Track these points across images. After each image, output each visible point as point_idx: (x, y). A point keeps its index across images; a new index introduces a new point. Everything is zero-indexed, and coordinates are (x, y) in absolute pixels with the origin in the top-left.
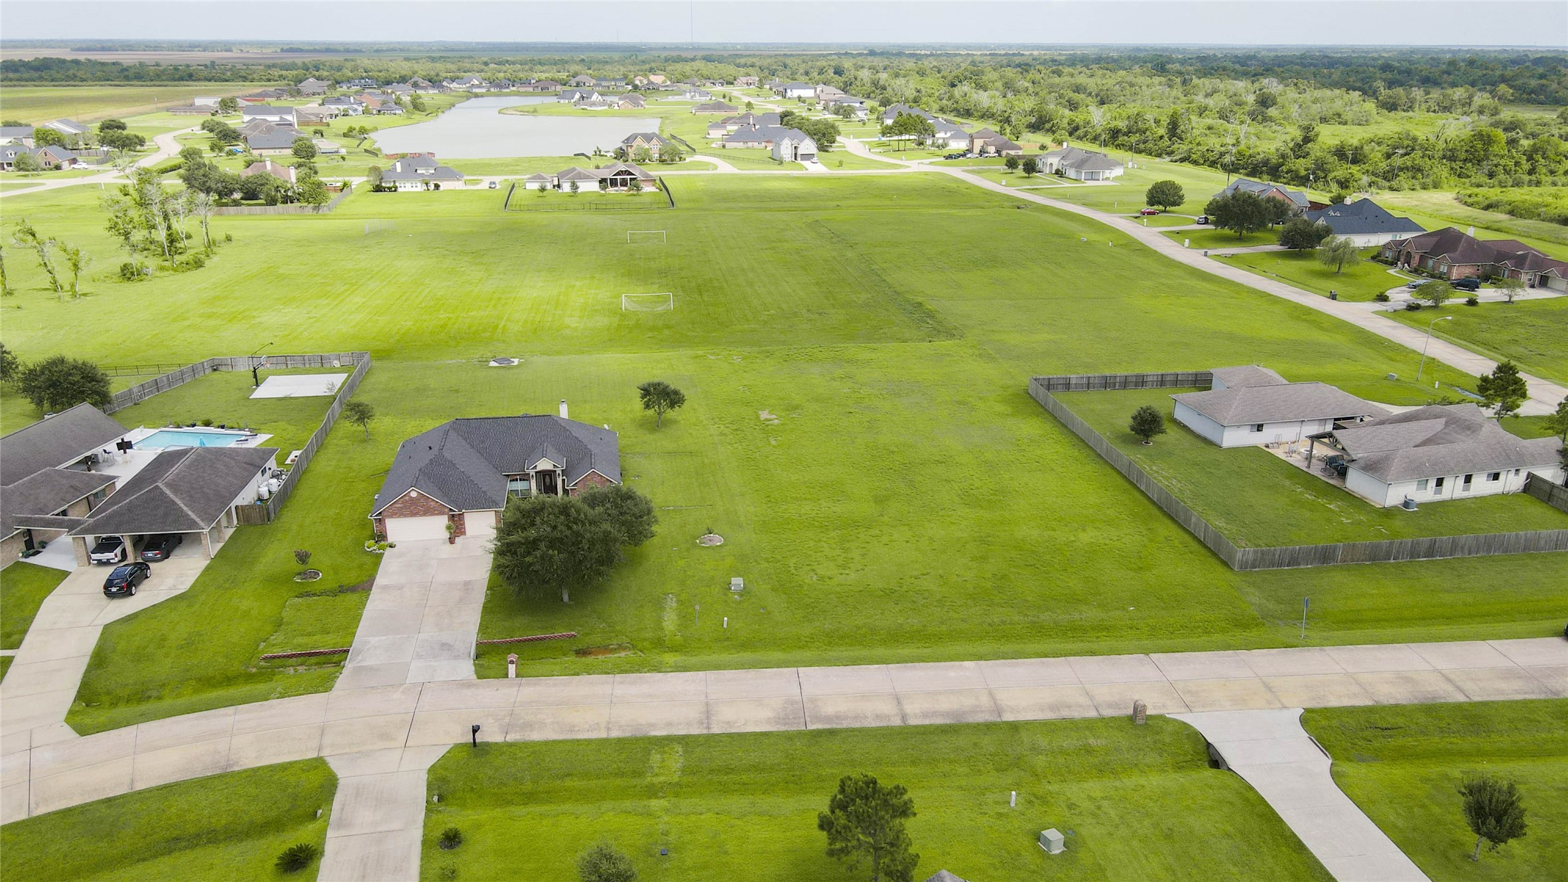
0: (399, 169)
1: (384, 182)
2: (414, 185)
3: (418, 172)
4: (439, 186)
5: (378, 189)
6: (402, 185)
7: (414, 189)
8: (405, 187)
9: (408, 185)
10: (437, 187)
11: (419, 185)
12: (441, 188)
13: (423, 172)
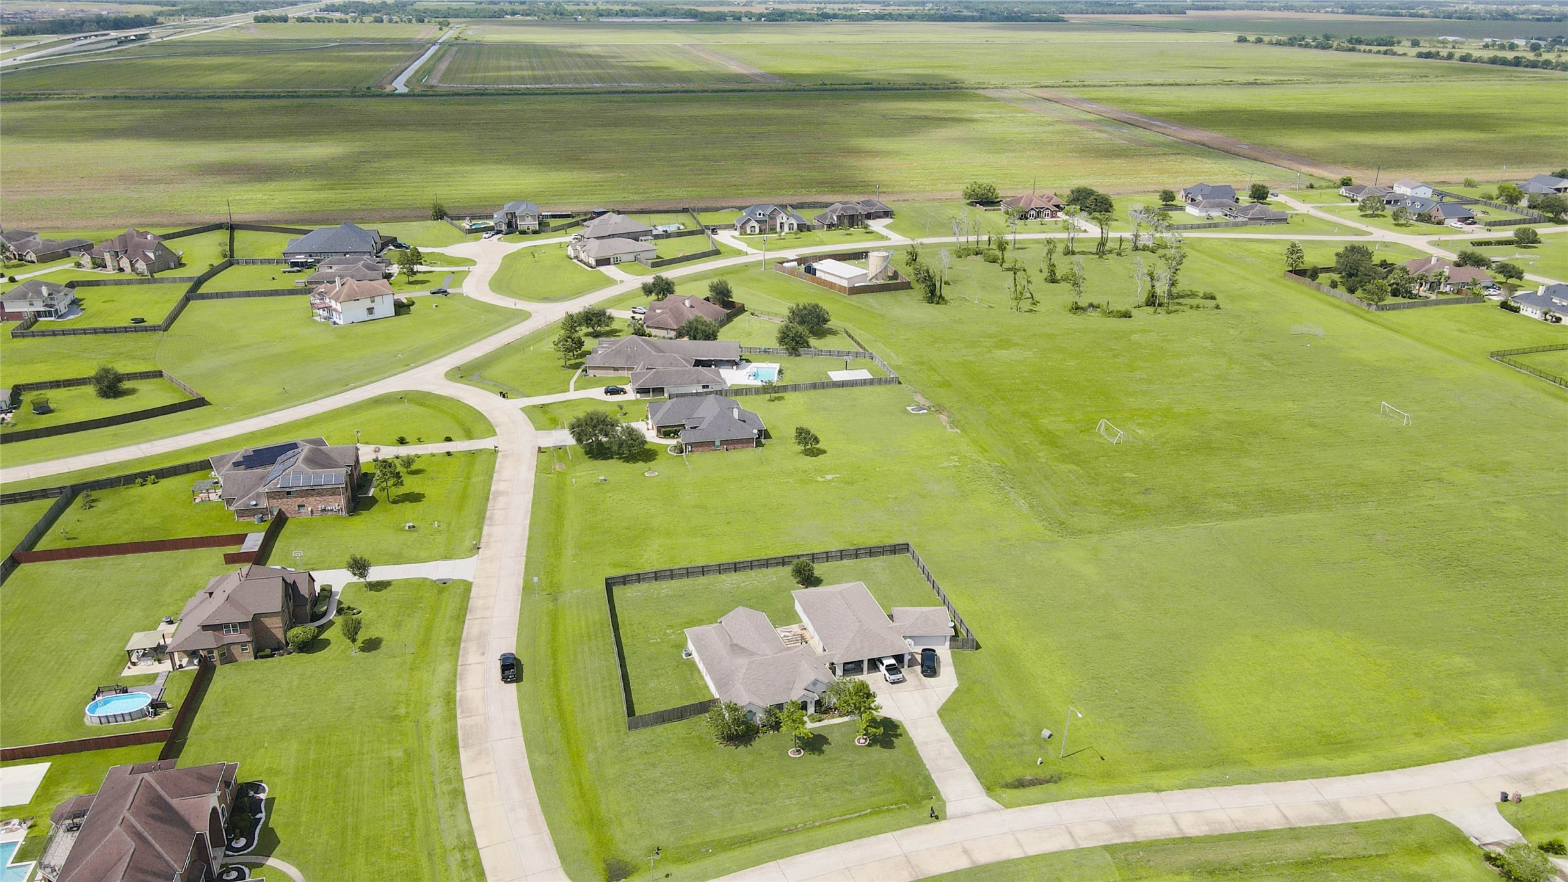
0: (1539, 294)
1: (1515, 302)
2: (1534, 311)
3: (1553, 300)
4: (1560, 319)
5: (1504, 305)
6: (1525, 308)
7: (1533, 316)
8: (1528, 311)
9: (1530, 310)
10: (1558, 320)
11: (1538, 312)
12: (1563, 322)
13: (1558, 302)
